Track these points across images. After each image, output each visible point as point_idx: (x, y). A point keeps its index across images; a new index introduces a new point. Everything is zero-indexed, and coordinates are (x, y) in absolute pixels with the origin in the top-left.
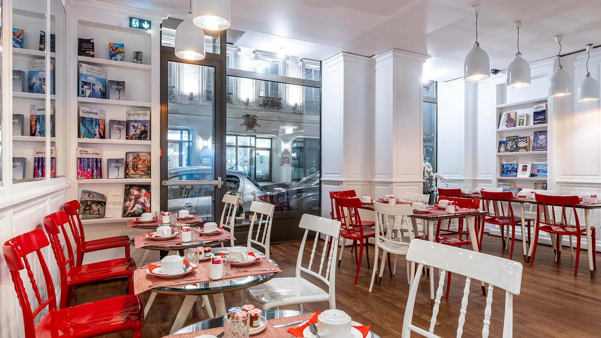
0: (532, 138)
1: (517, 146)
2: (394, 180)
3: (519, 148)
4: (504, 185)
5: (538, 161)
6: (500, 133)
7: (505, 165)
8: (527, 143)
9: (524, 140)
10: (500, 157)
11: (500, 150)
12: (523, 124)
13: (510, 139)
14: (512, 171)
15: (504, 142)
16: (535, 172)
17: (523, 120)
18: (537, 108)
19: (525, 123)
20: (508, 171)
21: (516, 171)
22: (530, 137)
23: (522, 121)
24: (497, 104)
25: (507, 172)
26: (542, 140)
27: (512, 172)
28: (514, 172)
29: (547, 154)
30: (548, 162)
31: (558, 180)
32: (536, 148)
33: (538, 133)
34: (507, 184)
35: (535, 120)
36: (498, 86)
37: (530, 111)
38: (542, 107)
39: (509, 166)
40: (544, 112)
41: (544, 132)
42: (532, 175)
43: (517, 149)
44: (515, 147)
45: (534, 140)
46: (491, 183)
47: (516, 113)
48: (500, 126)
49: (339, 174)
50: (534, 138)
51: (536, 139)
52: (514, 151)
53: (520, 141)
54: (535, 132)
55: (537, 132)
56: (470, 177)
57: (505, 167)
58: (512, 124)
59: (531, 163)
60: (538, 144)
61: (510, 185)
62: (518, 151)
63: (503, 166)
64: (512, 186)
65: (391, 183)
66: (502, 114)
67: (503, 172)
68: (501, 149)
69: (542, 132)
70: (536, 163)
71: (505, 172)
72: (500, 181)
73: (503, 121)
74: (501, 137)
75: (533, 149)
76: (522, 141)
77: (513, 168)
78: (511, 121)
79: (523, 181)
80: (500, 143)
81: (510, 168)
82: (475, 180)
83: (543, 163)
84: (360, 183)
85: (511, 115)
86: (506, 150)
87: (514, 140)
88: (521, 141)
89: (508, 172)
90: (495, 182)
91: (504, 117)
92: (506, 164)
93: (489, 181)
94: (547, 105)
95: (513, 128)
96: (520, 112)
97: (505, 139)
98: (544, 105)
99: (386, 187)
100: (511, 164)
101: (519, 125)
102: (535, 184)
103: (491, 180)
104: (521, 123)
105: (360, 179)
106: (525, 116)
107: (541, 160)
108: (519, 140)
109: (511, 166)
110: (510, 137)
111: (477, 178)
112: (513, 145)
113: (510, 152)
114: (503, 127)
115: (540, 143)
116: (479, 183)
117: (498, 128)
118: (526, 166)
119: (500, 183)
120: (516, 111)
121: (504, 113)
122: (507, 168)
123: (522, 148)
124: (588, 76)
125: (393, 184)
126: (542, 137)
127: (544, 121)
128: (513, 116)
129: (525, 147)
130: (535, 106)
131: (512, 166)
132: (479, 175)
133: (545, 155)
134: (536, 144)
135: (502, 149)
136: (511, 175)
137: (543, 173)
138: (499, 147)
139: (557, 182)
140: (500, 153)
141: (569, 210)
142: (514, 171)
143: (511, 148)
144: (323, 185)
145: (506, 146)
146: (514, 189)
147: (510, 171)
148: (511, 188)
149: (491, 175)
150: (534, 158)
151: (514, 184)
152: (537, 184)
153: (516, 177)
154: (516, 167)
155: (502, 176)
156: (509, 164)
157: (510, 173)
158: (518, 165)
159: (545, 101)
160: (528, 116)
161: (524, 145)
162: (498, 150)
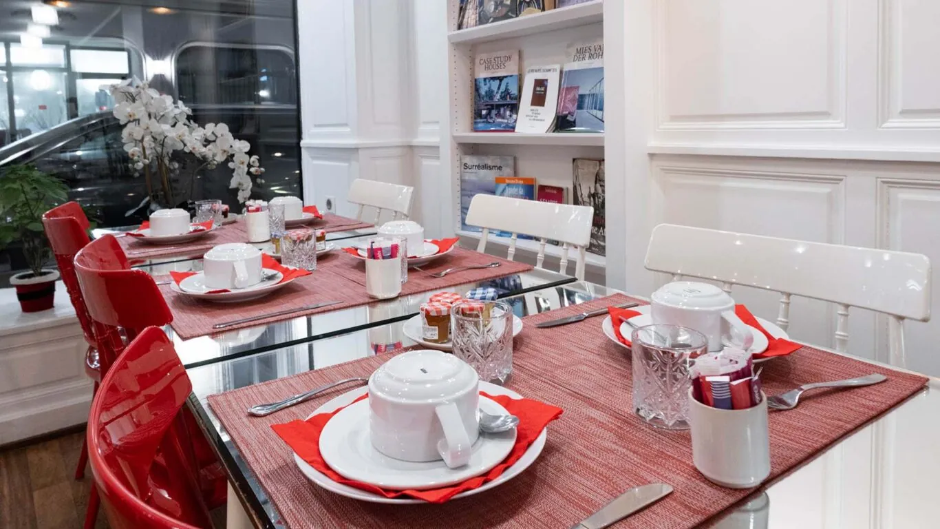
4: (479, 167)
7: (482, 84)
10: (466, 50)
11: (465, 18)
14: (503, 105)
16: (569, 106)
20: (492, 105)
21: (514, 108)
25: (489, 113)
27: (502, 110)
28: (508, 113)
30: (606, 61)
34: (489, 161)
39: (495, 85)
42: (562, 123)
56: (397, 140)
57: (483, 90)
59: (558, 67)
61: (500, 168)
63: (477, 89)
64: (505, 172)
67: (477, 114)
68: (467, 14)
71: (484, 112)
72: (467, 148)
77: (507, 93)
79: (535, 147)
81: (498, 97)
82: (411, 147)
83: (592, 63)
86: (482, 19)
89: (494, 112)
90: (449, 154)
92: (485, 79)
93: (433, 151)
100: (501, 79)
102: (574, 160)
103: (438, 147)
107: (593, 52)
109: (499, 88)
111: (419, 140)
116: (422, 157)
118: (545, 83)
119: (470, 160)
122: (490, 94)
131: (503, 88)
132: (422, 128)
135: (471, 15)
136: (500, 124)
137: (593, 112)
138: (461, 8)
139: (652, 156)
140: (462, 31)
142: (508, 105)
143: (496, 8)
145: (483, 4)
146: (508, 185)
147: (498, 107)
148: (499, 180)
149: (436, 127)
150: (569, 46)
151: (511, 162)
152: (579, 163)
153: (514, 131)
154: (514, 91)
155: (476, 130)
156: (493, 79)
157: (498, 115)
158: (520, 79)
162: (455, 22)
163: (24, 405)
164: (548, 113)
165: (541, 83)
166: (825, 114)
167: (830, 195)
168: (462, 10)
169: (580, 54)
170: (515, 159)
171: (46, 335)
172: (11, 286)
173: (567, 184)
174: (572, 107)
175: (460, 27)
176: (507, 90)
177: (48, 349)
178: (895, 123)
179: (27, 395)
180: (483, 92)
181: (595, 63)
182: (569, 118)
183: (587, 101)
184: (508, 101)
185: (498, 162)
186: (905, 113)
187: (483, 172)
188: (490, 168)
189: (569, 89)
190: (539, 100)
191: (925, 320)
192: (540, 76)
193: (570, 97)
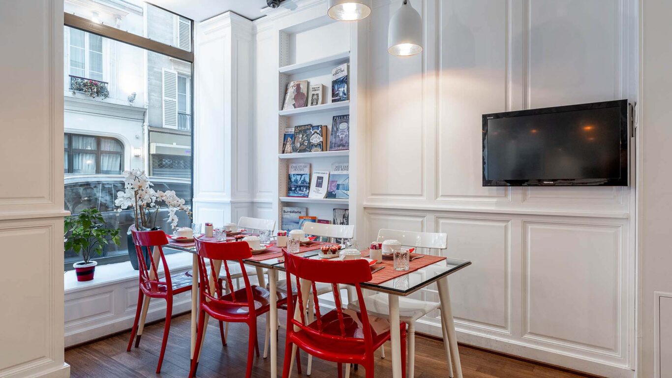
0: (330, 127)
1: (309, 143)
3: (312, 145)
4: (291, 212)
6: (284, 119)
7: (292, 177)
8: (322, 136)
9: (318, 132)
10: (285, 163)
11: (286, 149)
12: (317, 103)
14: (302, 186)
15: (291, 136)
17: (317, 95)
18: (336, 73)
19: (320, 101)
20: (297, 186)
21: (308, 187)
22: (328, 127)
23: (315, 97)
24: (280, 66)
25: (296, 189)
26: (343, 131)
27: (302, 188)
28: (305, 189)
29: (348, 156)
30: (350, 171)
31: (365, 204)
32: (335, 146)
33: (337, 120)
34: (295, 209)
35: (333, 94)
36: (281, 32)
37: (327, 80)
38: (343, 70)
39: (299, 177)
40: (345, 81)
41: (345, 118)
42: (330, 195)
43: (310, 147)
44: (306, 144)
45: (332, 131)
46: (271, 208)
47: (308, 83)
48: (284, 105)
50: (332, 127)
51: (335, 129)
52: (304, 151)
53: (313, 132)
54: (334, 117)
55: (337, 116)
56: (247, 199)
57: (293, 179)
58: (302, 102)
59: (328, 172)
60: (337, 139)
61: (300, 213)
62: (310, 151)
63: (289, 178)
64: (303, 214)
66: (289, 85)
67: (289, 189)
68: (286, 147)
69: (343, 116)
70: (336, 173)
71: (293, 189)
72: (284, 204)
73: (290, 97)
74: (287, 127)
75: (331, 148)
76: (316, 132)
77: (304, 181)
78: (301, 97)
79: (317, 204)
81: (300, 182)
82: (253, 203)
85: (301, 86)
86: (295, 150)
88: (313, 134)
89: (298, 189)
90: (275, 206)
91: (291, 91)
92: (294, 175)
93: (269, 205)
94: (348, 67)
95: (303, 109)
96: (315, 81)
97: (292, 130)
98: (344, 67)
100: (301, 175)
101: (312, 104)
102: (334, 209)
103: (272, 203)
104: (315, 102)
106: (321, 89)
107: (343, 168)
108: (311, 130)
110: (300, 126)
111: (256, 200)
112: (304, 141)
113: (299, 152)
114: (289, 109)
115: (340, 137)
116: (258, 207)
117: (282, 109)
118: (322, 178)
119: (287, 209)
120: (309, 79)
121: (292, 84)
122: (296, 181)
123: (316, 146)
124: (405, 3)
126: (343, 126)
127: (346, 95)
128: (303, 88)
129: (320, 144)
130: (334, 70)
131: (302, 179)
133: (347, 159)
134: (335, 138)
135: (289, 147)
136: (301, 194)
137: (344, 191)
138: (284, 144)
139: (365, 208)
140: (285, 154)
142: (305, 186)
143: (300, 146)
145: (294, 143)
146: (305, 220)
147: (300, 187)
148: (300, 218)
149: (270, 194)
150: (332, 164)
151: (305, 210)
152: (336, 210)
153: (308, 197)
154: (308, 180)
155: (288, 196)
156: (298, 175)
157: (300, 190)
158: (310, 176)
159: (346, 60)
160: (324, 88)
161: (319, 141)
162: (281, 149)
163: (86, 325)
164: (324, 190)
165: (320, 178)
167: (422, 221)
168: (284, 145)
169: (337, 169)
170: (307, 209)
171: (97, 291)
172: (74, 269)
173: (331, 219)
174: (334, 189)
175: (283, 152)
176: (304, 180)
177: (97, 298)
178: (440, 199)
179: (86, 321)
180: (293, 180)
181: (345, 172)
182: (333, 193)
183: (341, 187)
184: (305, 184)
185: (299, 210)
186: (442, 196)
187: (292, 214)
188: (296, 213)
189: (333, 182)
190: (319, 185)
191: (446, 249)
192: (320, 175)
193: (333, 184)
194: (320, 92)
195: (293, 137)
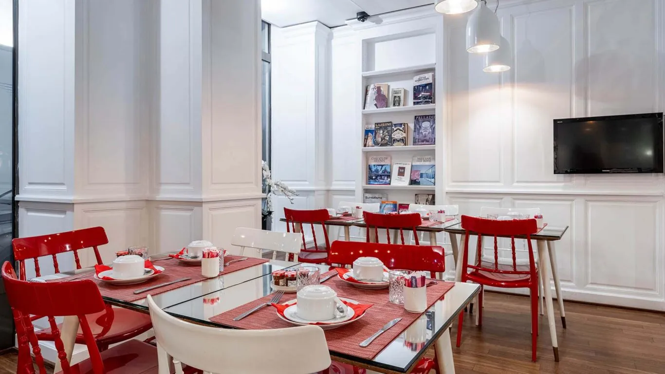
0: (412, 125)
1: (391, 137)
2: (205, 197)
3: (394, 140)
4: (372, 198)
5: (420, 160)
6: (366, 116)
7: (373, 167)
8: (405, 133)
9: (401, 129)
10: (367, 155)
11: (367, 143)
12: (399, 104)
13: (380, 126)
14: (384, 175)
15: (371, 131)
16: (416, 177)
17: (399, 97)
18: (419, 80)
19: (402, 103)
20: (378, 175)
21: (389, 176)
22: (409, 125)
23: (397, 99)
24: (363, 70)
25: (376, 178)
26: (426, 128)
27: (383, 177)
28: (386, 178)
29: (434, 150)
30: (437, 162)
31: (448, 189)
32: (418, 142)
33: (419, 119)
34: (377, 196)
35: (415, 97)
36: (364, 41)
37: (408, 85)
38: (428, 78)
39: (379, 167)
40: (429, 87)
41: (430, 117)
42: (413, 182)
43: (392, 141)
44: (388, 139)
45: (415, 129)
46: (354, 195)
47: (389, 87)
48: (366, 105)
49: (62, 184)
50: (415, 125)
51: (418, 127)
52: (386, 145)
53: (395, 129)
54: (416, 117)
55: (419, 116)
56: (324, 188)
57: (373, 169)
58: (383, 103)
59: (410, 163)
60: (421, 135)
61: (381, 198)
62: (392, 145)
63: (370, 168)
64: (384, 199)
65: (199, 203)
66: (368, 87)
67: (370, 178)
68: (368, 141)
69: (426, 116)
70: (418, 163)
71: (374, 177)
72: (366, 191)
73: (371, 98)
74: (367, 124)
75: (415, 143)
76: (398, 129)
77: (385, 171)
78: (381, 99)
79: (400, 191)
80: (367, 132)
81: (381, 172)
82: (328, 191)
83: (427, 163)
84: (124, 205)
85: (382, 89)
86: (376, 143)
87: (386, 128)
88: (396, 130)
89: (379, 178)
90: (359, 193)
91: (372, 93)
92: (374, 165)
93: (351, 192)
94: (434, 77)
95: (384, 109)
96: (395, 85)
97: (373, 127)
98: (429, 75)
99: (188, 214)
100: (382, 166)
101: (394, 105)
102: (416, 195)
103: (354, 191)
104: (397, 102)
105: (123, 196)
106: (403, 92)
107: (425, 159)
108: (393, 127)
109: (381, 169)
110: (380, 123)
111: (333, 187)
112: (385, 136)
113: (381, 146)
114: (371, 108)
115: (424, 133)
116: (334, 195)
117: (364, 109)
118: (404, 168)
119: (368, 195)
120: (389, 83)
121: (372, 86)
122: (377, 171)
123: (398, 141)
125: (204, 205)
126: (426, 124)
127: (431, 99)
128: (384, 91)
129: (403, 140)
130: (417, 78)
131: (383, 169)
132: (334, 183)
133: (432, 152)
134: (419, 134)
135: (370, 142)
136: (382, 182)
137: (427, 179)
138: (365, 139)
139: (447, 193)
140: (366, 148)
141: (521, 244)
142: (386, 175)
143: (382, 140)
144: (22, 211)
145: (375, 138)
146: (387, 204)
147: (381, 176)
148: (382, 203)
149: (354, 183)
150: (414, 157)
151: (386, 196)
153: (390, 184)
154: (389, 170)
155: (369, 184)
156: (379, 165)
157: (381, 178)
158: (391, 166)
159: (432, 70)
160: (405, 91)
161: (401, 137)
162: (363, 143)
164: (406, 178)
165: (402, 168)
166: (498, 182)
167: (500, 202)
174: (418, 177)
175: (365, 146)
176: (385, 169)
178: (515, 184)
180: (373, 170)
181: (430, 163)
182: (417, 181)
183: (424, 176)
184: (386, 174)
185: (381, 196)
186: (517, 182)
187: (373, 200)
188: (377, 198)
189: (416, 171)
190: (401, 172)
192: (401, 166)
193: (417, 173)
194: (402, 95)
195: (374, 132)
